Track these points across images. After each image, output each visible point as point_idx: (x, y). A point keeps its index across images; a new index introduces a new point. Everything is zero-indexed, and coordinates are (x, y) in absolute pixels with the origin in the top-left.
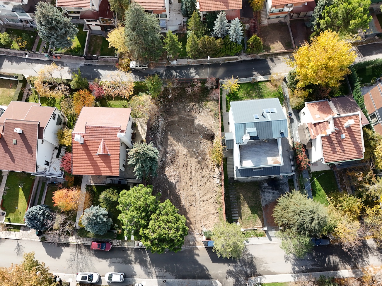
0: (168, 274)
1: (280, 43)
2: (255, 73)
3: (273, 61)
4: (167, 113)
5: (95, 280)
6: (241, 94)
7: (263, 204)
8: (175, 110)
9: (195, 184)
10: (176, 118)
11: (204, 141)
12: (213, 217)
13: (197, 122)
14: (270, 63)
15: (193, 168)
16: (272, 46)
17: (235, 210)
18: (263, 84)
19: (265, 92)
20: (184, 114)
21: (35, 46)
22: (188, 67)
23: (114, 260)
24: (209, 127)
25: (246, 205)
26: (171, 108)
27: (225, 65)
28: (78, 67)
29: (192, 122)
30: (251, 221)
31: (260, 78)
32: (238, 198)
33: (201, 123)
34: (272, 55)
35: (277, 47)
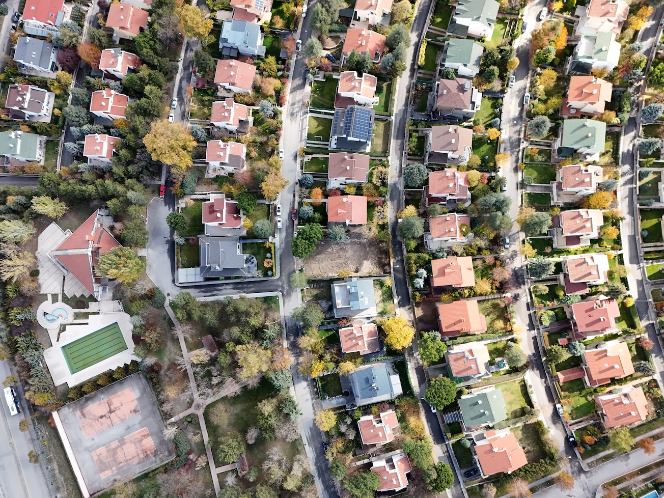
0: (282, 250)
1: (422, 314)
2: (400, 297)
3: (409, 309)
4: (370, 244)
5: (278, 214)
6: (384, 288)
7: (319, 302)
8: (373, 248)
9: (329, 262)
10: (368, 249)
11: (355, 267)
12: (311, 273)
13: (365, 262)
14: (407, 307)
15: (338, 261)
16: (420, 308)
17: (315, 285)
18: (392, 303)
19: (387, 303)
20: (370, 254)
21: (412, 157)
22: (402, 255)
23: (288, 221)
24: (362, 269)
25: (318, 292)
26: (373, 246)
27: (405, 278)
28: (398, 186)
29: (366, 259)
30: (310, 295)
31: (396, 301)
32: (322, 287)
33: (364, 265)
34: (414, 309)
35: (419, 312)
